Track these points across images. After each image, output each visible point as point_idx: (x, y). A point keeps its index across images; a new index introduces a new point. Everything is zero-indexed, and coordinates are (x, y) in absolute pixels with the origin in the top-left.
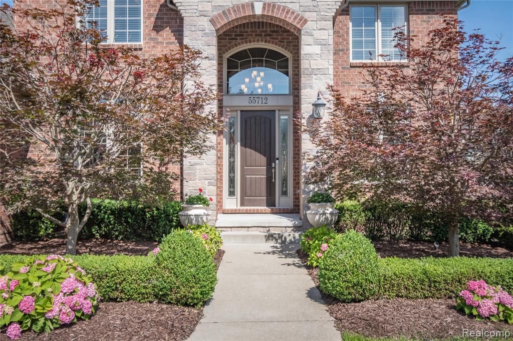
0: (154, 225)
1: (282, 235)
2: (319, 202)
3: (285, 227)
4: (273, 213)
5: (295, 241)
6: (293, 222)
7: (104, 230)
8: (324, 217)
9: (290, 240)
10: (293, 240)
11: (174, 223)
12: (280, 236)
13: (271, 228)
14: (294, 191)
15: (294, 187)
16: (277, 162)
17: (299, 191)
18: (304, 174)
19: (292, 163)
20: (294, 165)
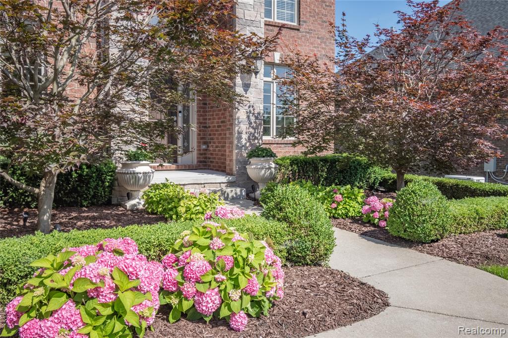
0: (81, 187)
1: (225, 192)
2: (264, 157)
3: (220, 183)
4: (178, 169)
5: (237, 197)
6: (227, 178)
7: (13, 196)
8: (269, 172)
9: (232, 196)
10: (235, 196)
11: (107, 184)
12: (223, 192)
13: (206, 185)
14: (199, 146)
15: (199, 142)
16: (180, 115)
17: (204, 147)
18: (237, 128)
19: (195, 117)
20: (198, 119)
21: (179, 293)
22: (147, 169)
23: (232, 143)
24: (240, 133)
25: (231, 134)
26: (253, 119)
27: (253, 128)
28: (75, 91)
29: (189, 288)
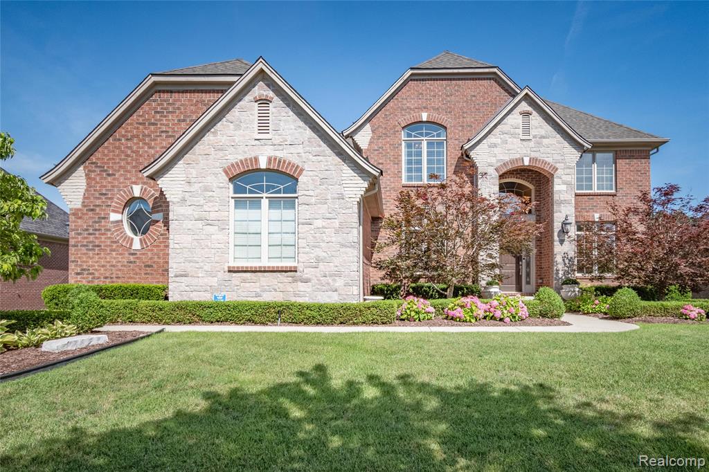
2: (570, 284)
8: (574, 294)
14: (537, 281)
15: (536, 278)
16: (524, 261)
17: (540, 281)
18: (555, 268)
19: (534, 262)
20: (536, 263)
21: (490, 312)
22: (497, 290)
23: (553, 277)
24: (557, 270)
25: (552, 271)
26: (567, 261)
27: (567, 267)
28: (461, 252)
29: (492, 309)
